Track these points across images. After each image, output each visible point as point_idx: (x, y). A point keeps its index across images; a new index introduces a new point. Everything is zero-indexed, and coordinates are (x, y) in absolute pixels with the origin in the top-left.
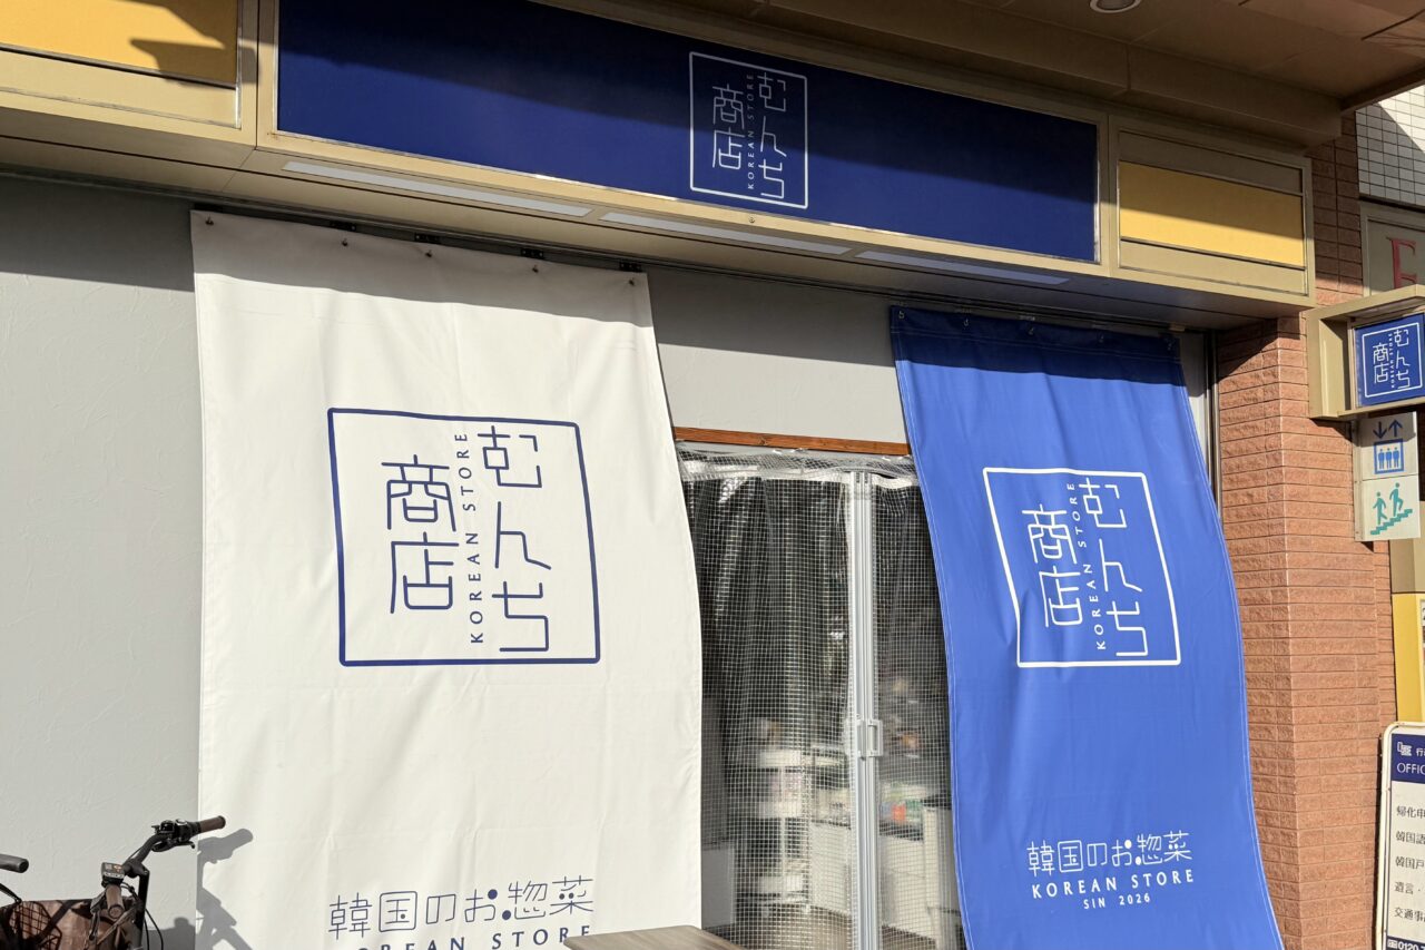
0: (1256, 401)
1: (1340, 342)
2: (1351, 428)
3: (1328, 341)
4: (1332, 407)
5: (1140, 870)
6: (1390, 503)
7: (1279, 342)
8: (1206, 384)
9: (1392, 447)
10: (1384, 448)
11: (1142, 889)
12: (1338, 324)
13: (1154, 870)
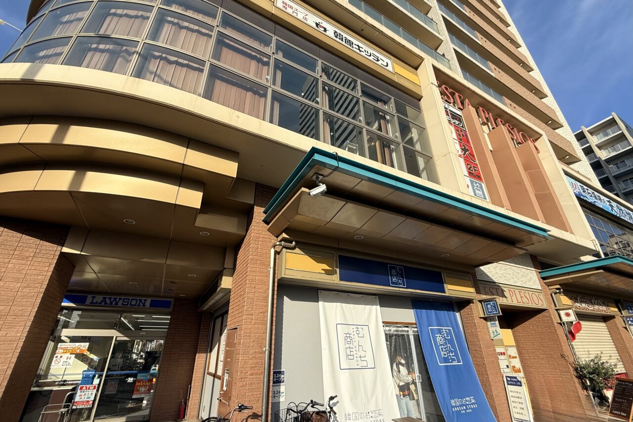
0: (469, 314)
1: (480, 304)
2: (485, 319)
3: (479, 304)
4: (482, 316)
5: (468, 405)
6: (495, 332)
7: (471, 304)
8: (459, 310)
9: (494, 322)
10: (492, 322)
11: (470, 409)
12: (480, 301)
13: (470, 404)
